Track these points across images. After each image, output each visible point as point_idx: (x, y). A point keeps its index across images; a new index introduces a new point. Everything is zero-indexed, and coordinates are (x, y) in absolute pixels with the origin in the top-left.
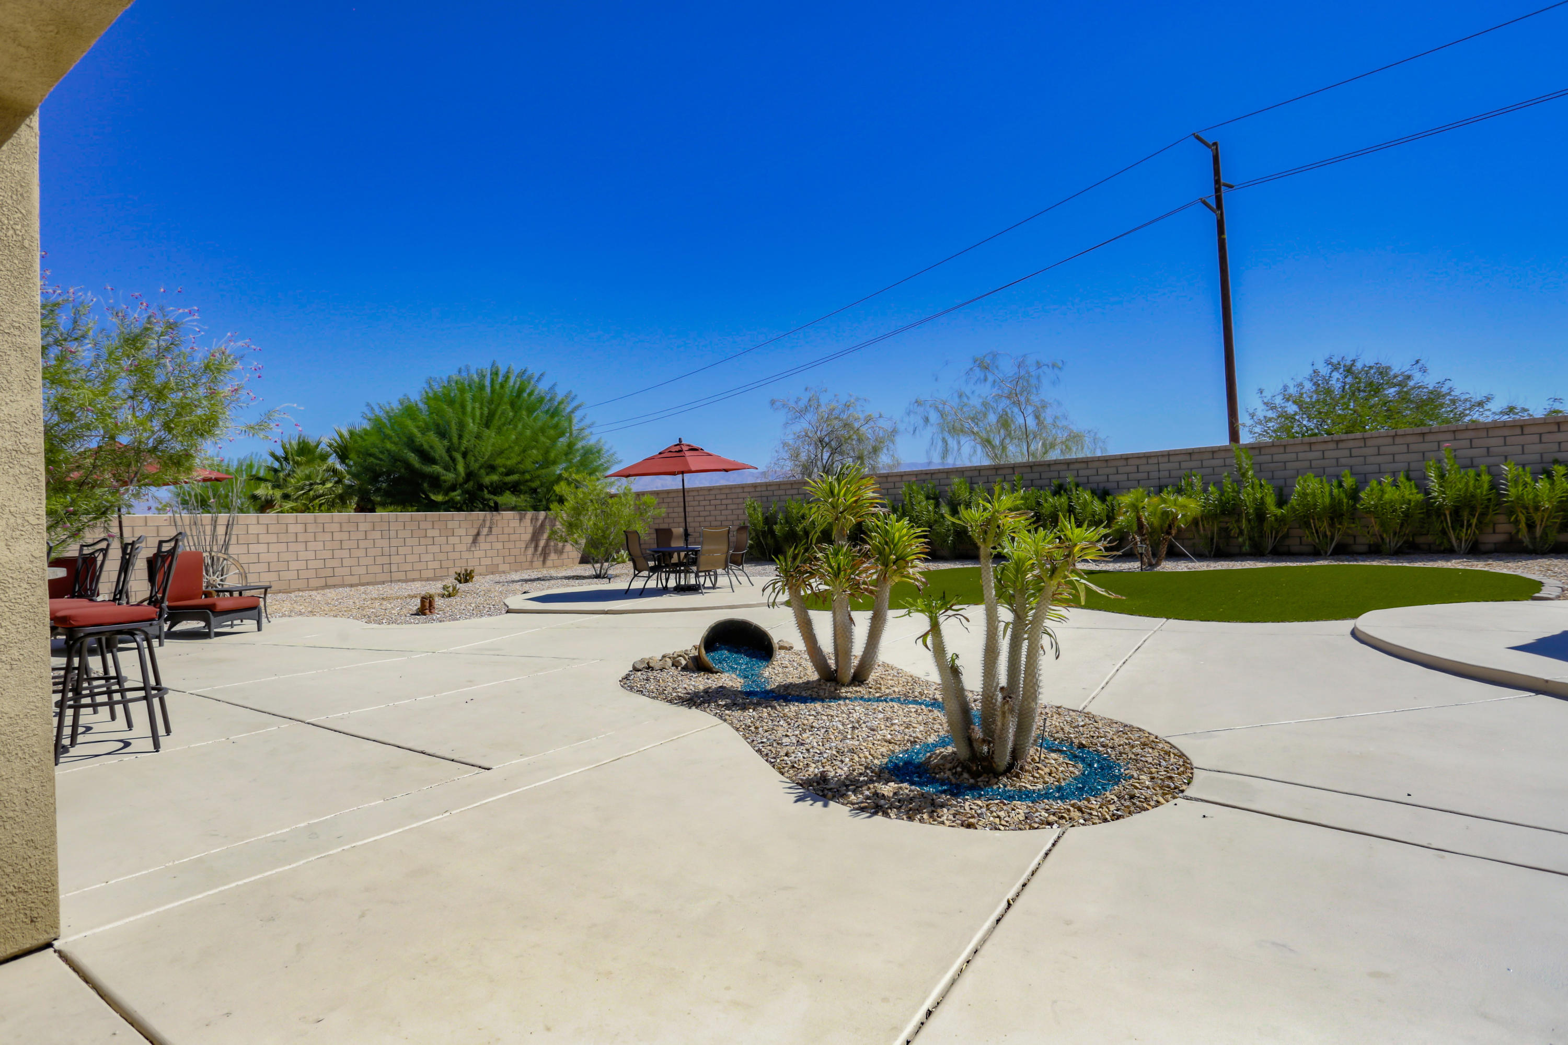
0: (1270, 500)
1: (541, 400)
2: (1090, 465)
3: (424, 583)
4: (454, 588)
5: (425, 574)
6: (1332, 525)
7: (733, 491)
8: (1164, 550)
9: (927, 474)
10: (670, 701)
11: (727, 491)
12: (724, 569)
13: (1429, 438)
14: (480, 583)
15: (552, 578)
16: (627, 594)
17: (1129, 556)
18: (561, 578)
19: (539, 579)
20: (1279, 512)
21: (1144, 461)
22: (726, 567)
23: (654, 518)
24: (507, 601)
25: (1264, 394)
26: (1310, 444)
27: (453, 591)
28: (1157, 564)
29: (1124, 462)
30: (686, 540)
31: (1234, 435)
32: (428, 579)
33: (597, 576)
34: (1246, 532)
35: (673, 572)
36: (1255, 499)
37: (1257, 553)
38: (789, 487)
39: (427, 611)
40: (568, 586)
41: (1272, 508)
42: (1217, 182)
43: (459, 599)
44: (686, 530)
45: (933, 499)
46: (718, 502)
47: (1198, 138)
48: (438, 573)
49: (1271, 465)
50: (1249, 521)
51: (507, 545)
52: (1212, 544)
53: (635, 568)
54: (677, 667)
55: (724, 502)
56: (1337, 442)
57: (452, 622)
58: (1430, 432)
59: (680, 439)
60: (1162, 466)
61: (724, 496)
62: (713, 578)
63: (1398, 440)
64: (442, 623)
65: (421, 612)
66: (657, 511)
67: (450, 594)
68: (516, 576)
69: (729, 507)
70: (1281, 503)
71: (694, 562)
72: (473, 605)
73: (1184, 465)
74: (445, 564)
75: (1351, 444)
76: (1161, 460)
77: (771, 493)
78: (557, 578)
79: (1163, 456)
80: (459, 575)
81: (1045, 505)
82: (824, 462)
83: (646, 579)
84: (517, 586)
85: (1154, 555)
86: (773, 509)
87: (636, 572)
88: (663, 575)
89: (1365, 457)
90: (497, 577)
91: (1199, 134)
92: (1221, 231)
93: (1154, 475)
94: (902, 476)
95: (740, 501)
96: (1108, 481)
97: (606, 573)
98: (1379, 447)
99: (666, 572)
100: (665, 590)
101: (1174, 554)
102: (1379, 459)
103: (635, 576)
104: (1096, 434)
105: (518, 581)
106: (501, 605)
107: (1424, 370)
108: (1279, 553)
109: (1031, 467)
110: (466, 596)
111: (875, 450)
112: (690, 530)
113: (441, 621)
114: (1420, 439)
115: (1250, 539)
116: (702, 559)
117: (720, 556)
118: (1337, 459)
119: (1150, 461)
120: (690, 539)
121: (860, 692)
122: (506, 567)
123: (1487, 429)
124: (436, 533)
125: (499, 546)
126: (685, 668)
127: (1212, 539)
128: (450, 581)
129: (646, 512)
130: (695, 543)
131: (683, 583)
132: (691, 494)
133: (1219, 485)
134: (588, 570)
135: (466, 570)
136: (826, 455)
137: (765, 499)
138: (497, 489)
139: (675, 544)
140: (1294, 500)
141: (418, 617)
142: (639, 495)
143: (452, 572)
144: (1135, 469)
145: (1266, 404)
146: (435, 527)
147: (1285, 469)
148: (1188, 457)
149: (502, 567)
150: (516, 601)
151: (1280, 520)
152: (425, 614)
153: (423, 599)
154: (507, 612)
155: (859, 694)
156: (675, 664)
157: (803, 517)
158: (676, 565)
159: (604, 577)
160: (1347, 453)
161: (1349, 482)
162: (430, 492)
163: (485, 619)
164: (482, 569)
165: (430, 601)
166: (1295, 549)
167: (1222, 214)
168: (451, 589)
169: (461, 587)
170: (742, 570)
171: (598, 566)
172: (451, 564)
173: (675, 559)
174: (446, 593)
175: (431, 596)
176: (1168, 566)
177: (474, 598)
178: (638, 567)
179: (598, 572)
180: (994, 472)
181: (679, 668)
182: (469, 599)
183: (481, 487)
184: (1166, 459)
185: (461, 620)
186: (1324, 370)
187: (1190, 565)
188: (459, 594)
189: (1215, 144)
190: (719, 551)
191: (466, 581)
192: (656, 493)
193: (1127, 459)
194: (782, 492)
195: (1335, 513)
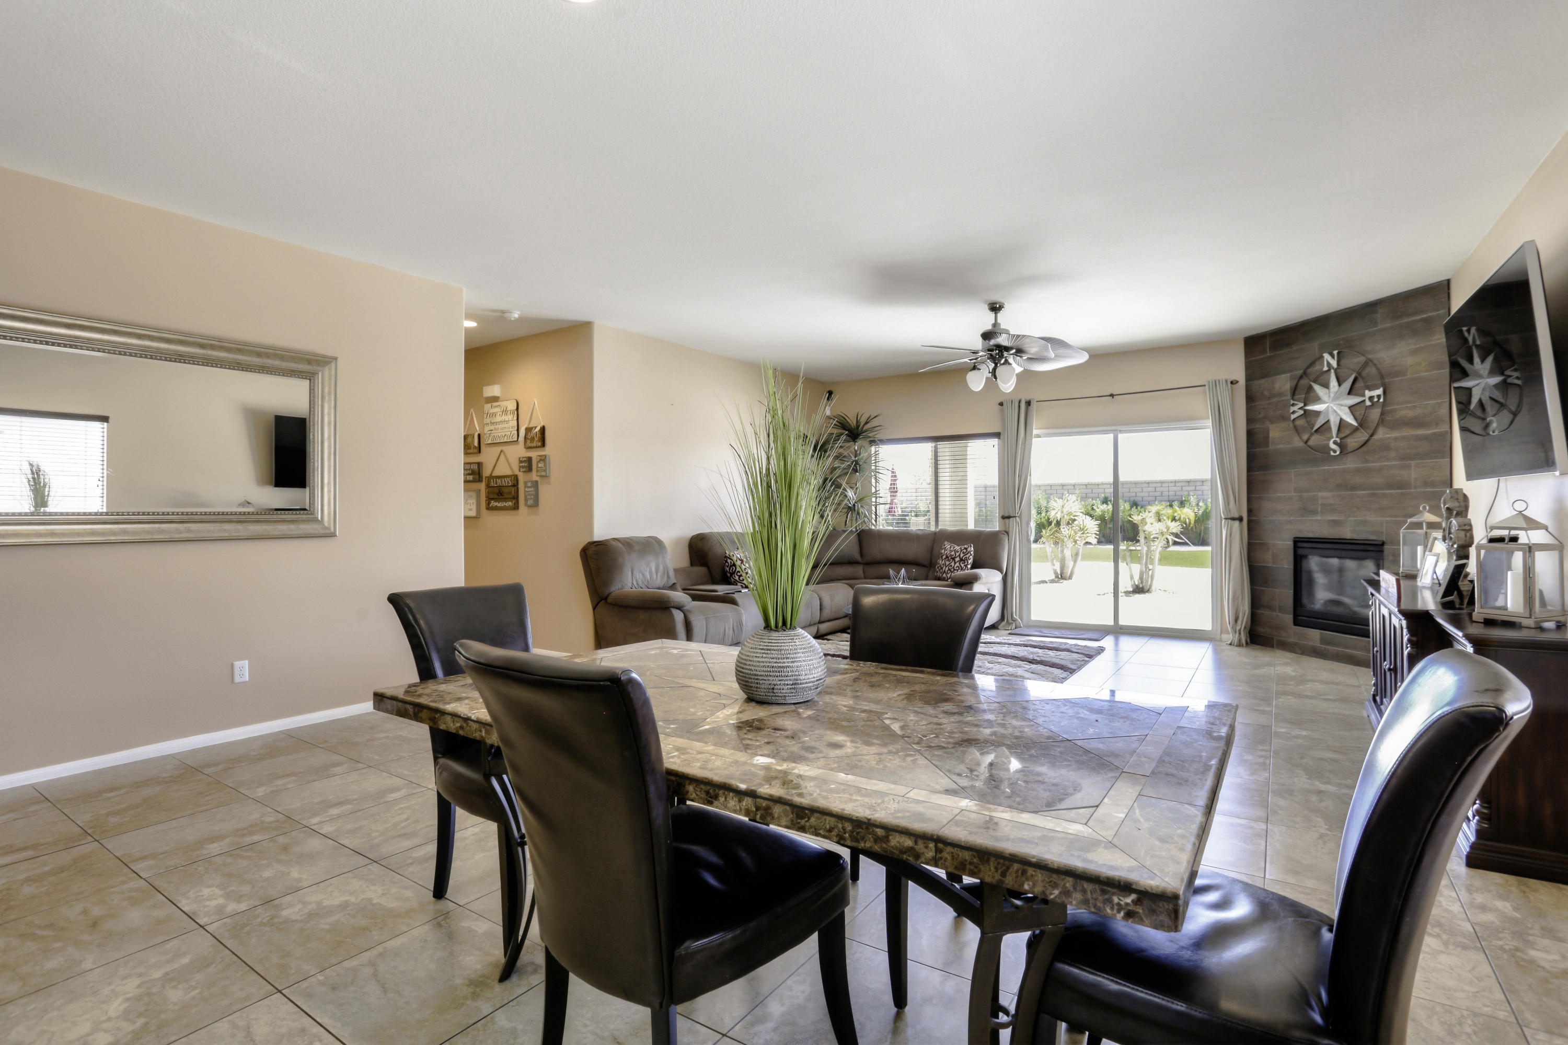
21: (1159, 485)
52: (1200, 537)
60: (1171, 489)
73: (1185, 488)
76: (1170, 485)
79: (1172, 482)
81: (1098, 510)
93: (1166, 493)
96: (1136, 496)
109: (1086, 485)
119: (1164, 485)
127: (1200, 534)
133: (1205, 501)
148: (1186, 484)
180: (1061, 487)
193: (1149, 483)
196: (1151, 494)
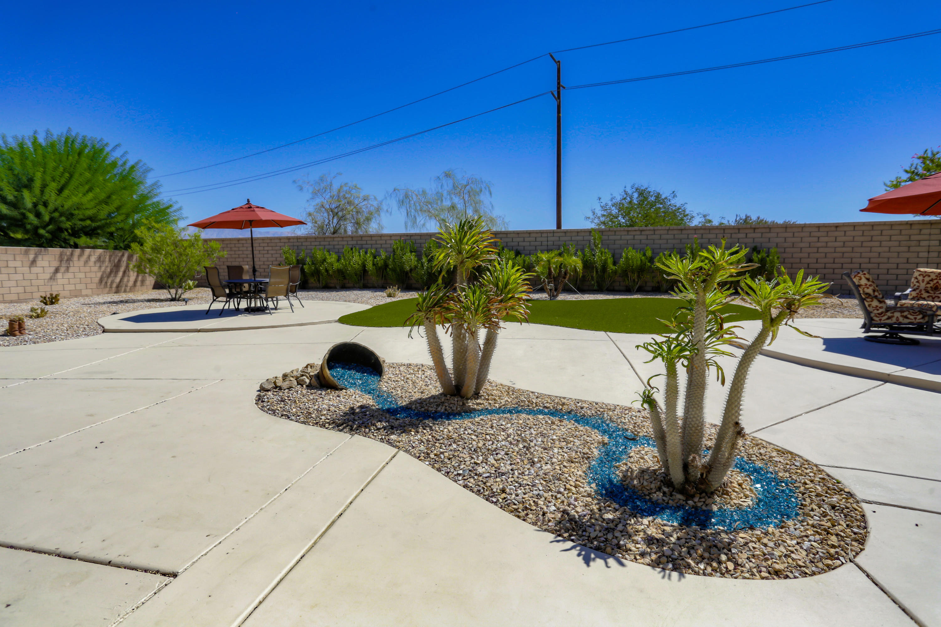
0: (610, 261)
1: (114, 164)
2: (509, 236)
3: (7, 305)
4: (42, 310)
5: (7, 297)
6: (639, 277)
7: (273, 241)
8: (560, 287)
9: (407, 236)
10: (323, 426)
11: (268, 241)
12: (285, 296)
13: (684, 232)
14: (64, 304)
15: (134, 301)
16: (208, 314)
17: (542, 290)
18: (142, 301)
19: (121, 302)
20: (614, 268)
21: (540, 235)
22: (287, 295)
23: (219, 258)
24: (101, 321)
25: (601, 201)
26: (628, 231)
27: (41, 312)
28: (557, 296)
29: (528, 235)
30: (254, 275)
31: (559, 225)
32: (11, 302)
33: (173, 300)
34: (595, 278)
35: (243, 298)
36: (601, 260)
37: (600, 290)
38: (314, 240)
39: (17, 333)
40: (150, 307)
41: (611, 267)
42: (559, 83)
43: (48, 319)
44: (254, 267)
45: (414, 252)
46: (262, 248)
47: (551, 56)
48: (22, 297)
49: (607, 241)
50: (597, 272)
51: (88, 275)
52: (576, 284)
53: (214, 295)
54: (302, 385)
55: (266, 248)
56: (641, 231)
57: (47, 343)
58: (685, 229)
59: (248, 200)
60: (549, 239)
61: (266, 245)
62: (275, 302)
63: (670, 232)
64: (37, 345)
65: (10, 332)
66: (221, 253)
67: (39, 315)
68: (100, 299)
69: (270, 252)
70: (615, 263)
71: (261, 291)
72: (66, 325)
73: (561, 239)
74: (28, 289)
75: (647, 233)
76: (549, 235)
77: (300, 244)
78: (139, 301)
79: (550, 232)
80: (45, 298)
82: (334, 225)
83: (224, 303)
84: (104, 307)
85: (556, 290)
86: (302, 255)
87: (215, 298)
88: (236, 300)
89: (654, 240)
90: (82, 300)
91: (552, 54)
92: (559, 112)
93: (545, 243)
94: (391, 236)
95: (278, 248)
97: (180, 297)
98: (661, 235)
99: (238, 298)
100: (237, 312)
101: (568, 290)
102: (660, 242)
103: (214, 300)
104: (503, 219)
105: (104, 303)
106: (94, 326)
107: (675, 196)
108: (611, 290)
110: (55, 316)
111: (368, 219)
112: (257, 267)
113: (35, 343)
114: (680, 232)
115: (597, 282)
116: (270, 289)
117: (283, 286)
118: (641, 240)
119: (544, 235)
120: (257, 274)
121: (483, 404)
122: (89, 292)
123: (710, 229)
124: (18, 264)
125: (82, 275)
126: (310, 387)
127: (576, 281)
128: (37, 304)
129: (213, 254)
130: (261, 276)
131: (253, 305)
132: (256, 241)
133: (582, 250)
134: (164, 294)
135: (51, 295)
136: (335, 221)
137: (296, 247)
138: (75, 233)
139: (246, 277)
140: (622, 261)
141: (7, 338)
142: (206, 241)
143: (37, 295)
144: (534, 239)
145: (602, 207)
146: (16, 259)
147: (615, 244)
148: (564, 234)
149: (84, 292)
150: (109, 322)
151: (615, 272)
152: (15, 335)
153: (12, 322)
154: (104, 331)
155: (482, 406)
156: (300, 383)
157: (324, 260)
158: (247, 292)
159: (178, 300)
160: (645, 237)
161: (649, 253)
162: (8, 229)
163: (83, 340)
164: (67, 293)
165: (20, 324)
166: (616, 288)
167: (560, 102)
168: (39, 311)
169: (48, 308)
170: (296, 296)
171: (173, 291)
172: (35, 289)
173: (246, 287)
174: (34, 314)
175: (20, 319)
176: (562, 297)
177: (64, 318)
178: (216, 294)
179: (174, 296)
181: (304, 386)
182: (59, 319)
183: (61, 230)
184: (552, 235)
185: (58, 342)
186: (630, 191)
187: (576, 296)
188: (48, 315)
189: (559, 62)
190: (283, 283)
191: (52, 303)
192: (222, 241)
193: (530, 233)
194: (309, 243)
195: (641, 270)
196: (532, 243)
